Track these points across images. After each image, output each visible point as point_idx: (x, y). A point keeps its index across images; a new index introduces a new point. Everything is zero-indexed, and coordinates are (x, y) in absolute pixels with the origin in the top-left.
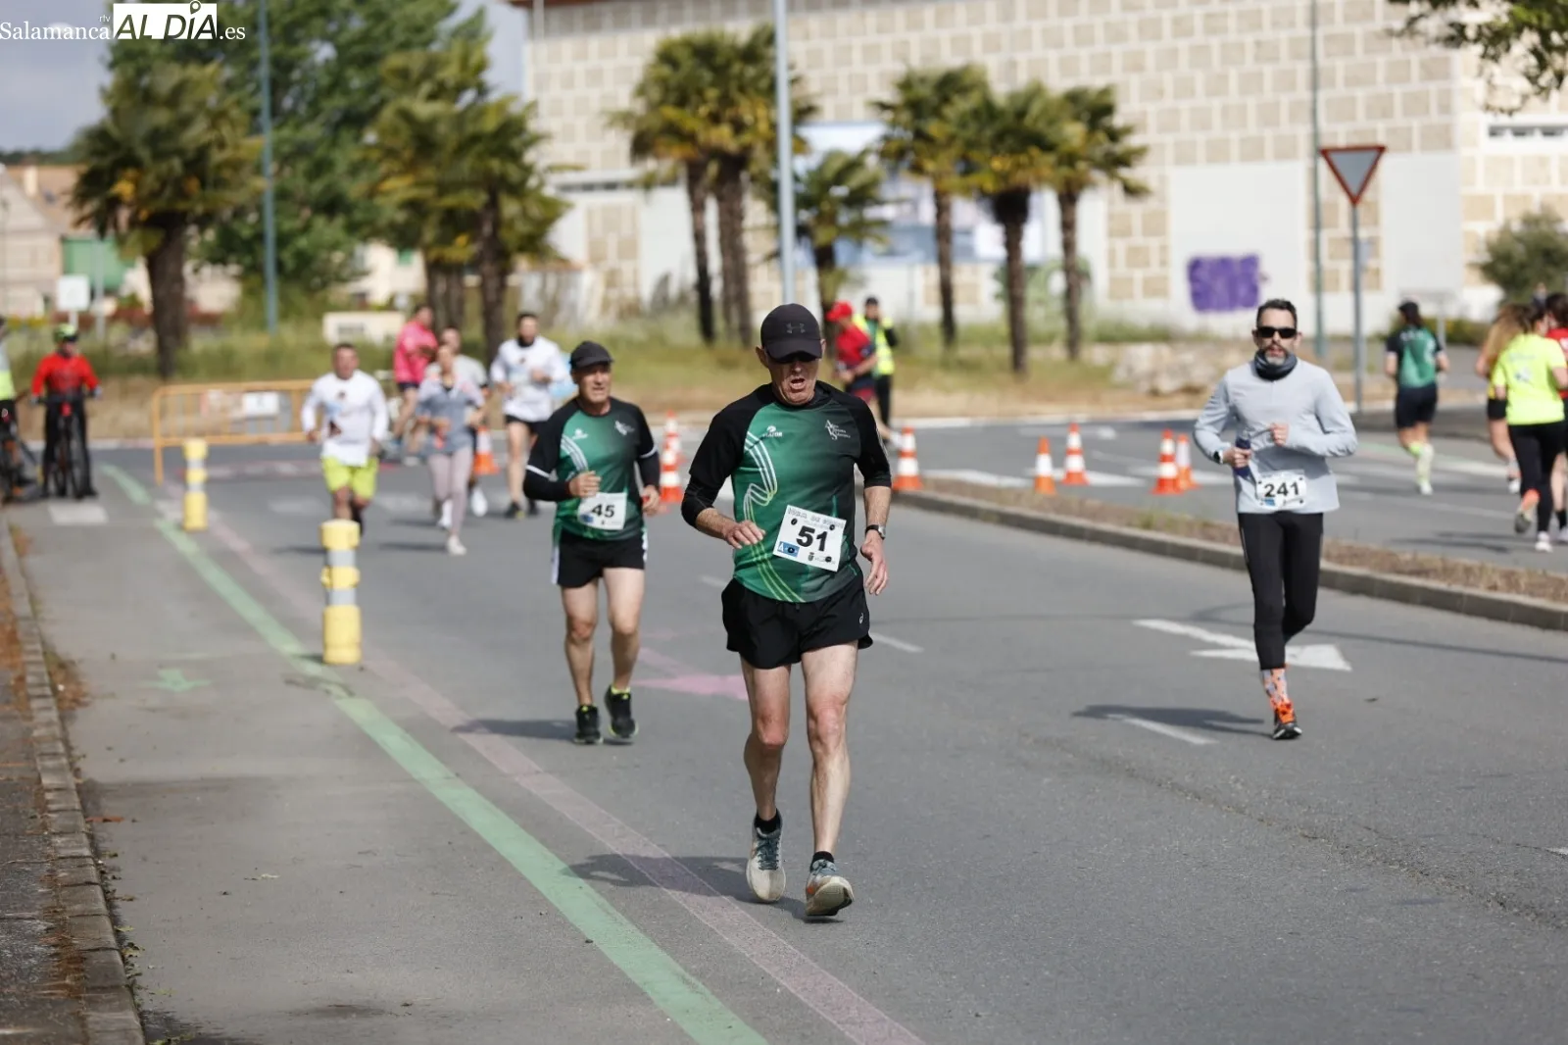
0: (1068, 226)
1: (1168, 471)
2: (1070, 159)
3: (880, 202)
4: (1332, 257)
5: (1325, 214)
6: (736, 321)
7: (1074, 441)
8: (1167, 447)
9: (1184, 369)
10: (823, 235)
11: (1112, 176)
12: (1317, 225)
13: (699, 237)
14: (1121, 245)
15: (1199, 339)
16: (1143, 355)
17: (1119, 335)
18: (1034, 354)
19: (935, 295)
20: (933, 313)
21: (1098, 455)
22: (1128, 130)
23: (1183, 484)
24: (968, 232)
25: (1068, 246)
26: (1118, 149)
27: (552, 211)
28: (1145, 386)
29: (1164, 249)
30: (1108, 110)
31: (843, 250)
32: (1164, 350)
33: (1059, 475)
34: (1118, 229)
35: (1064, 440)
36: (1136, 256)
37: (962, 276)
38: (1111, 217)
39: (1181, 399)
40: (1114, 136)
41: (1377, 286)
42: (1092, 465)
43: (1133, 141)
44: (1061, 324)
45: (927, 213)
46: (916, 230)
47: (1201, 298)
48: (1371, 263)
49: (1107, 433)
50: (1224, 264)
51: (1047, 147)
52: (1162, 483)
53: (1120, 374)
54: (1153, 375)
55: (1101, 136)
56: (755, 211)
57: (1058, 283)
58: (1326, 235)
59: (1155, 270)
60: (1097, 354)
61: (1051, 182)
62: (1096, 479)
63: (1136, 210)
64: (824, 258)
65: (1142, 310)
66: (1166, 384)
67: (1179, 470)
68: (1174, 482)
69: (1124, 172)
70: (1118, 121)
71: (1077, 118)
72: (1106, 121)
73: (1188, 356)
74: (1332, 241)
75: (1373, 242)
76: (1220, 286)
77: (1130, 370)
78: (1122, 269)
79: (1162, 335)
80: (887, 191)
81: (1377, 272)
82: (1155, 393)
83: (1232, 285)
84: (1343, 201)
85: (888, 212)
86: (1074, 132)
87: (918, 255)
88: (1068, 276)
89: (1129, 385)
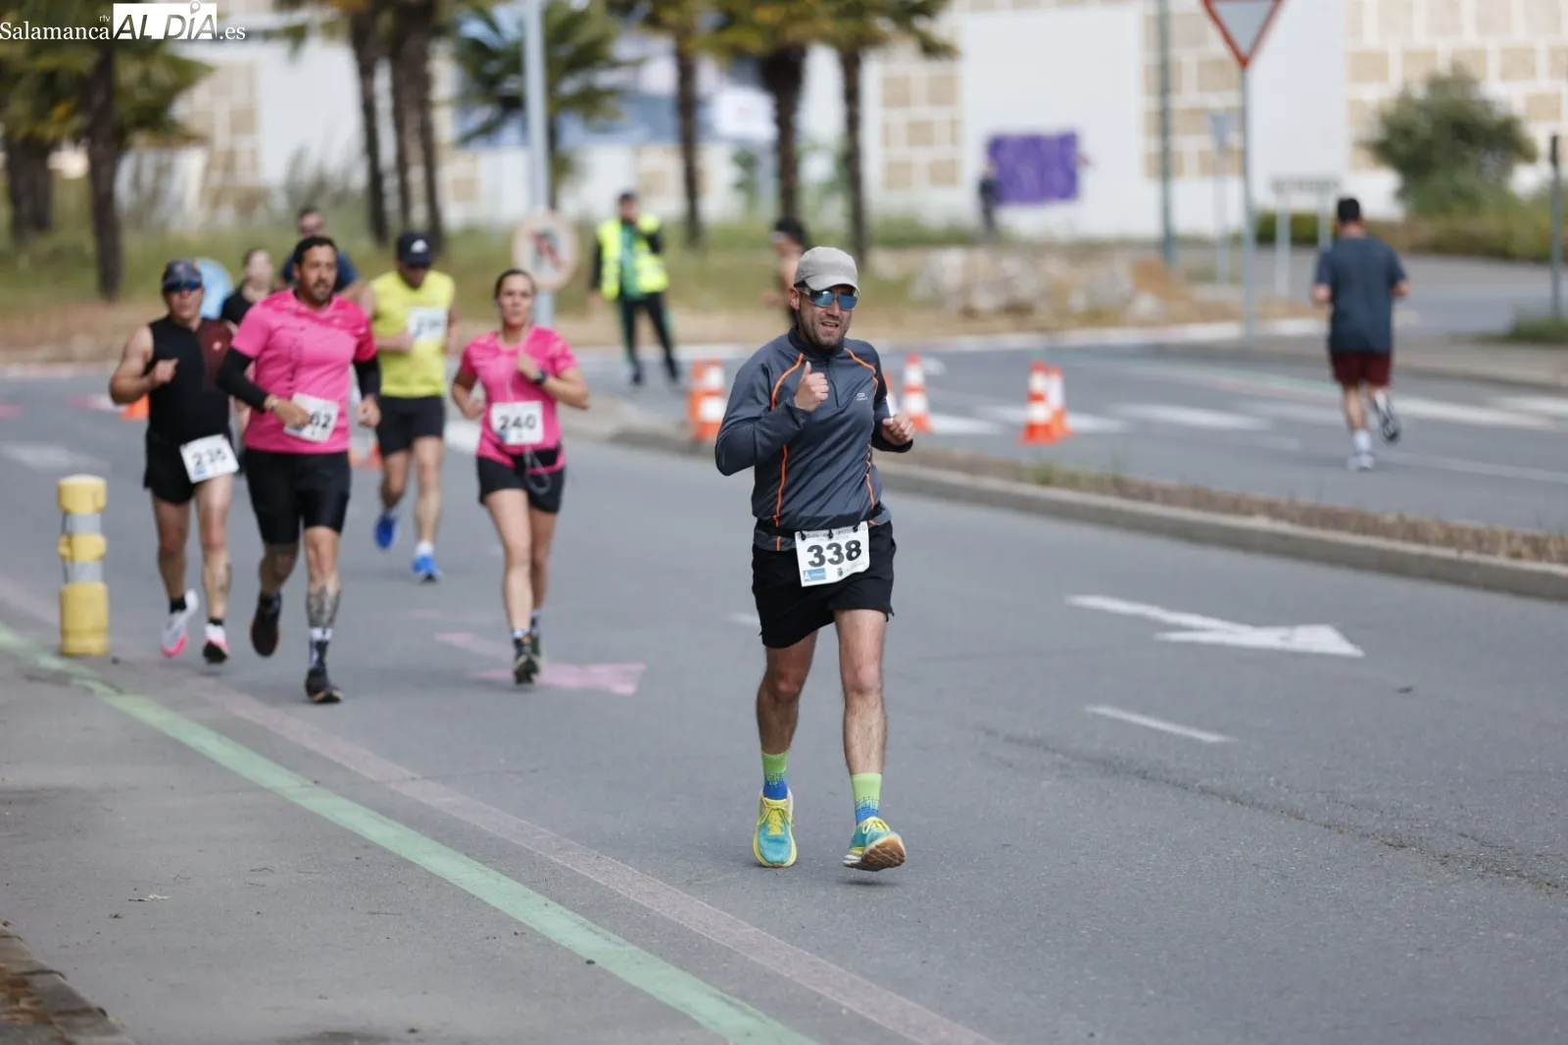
0: (852, 94)
1: (1038, 413)
2: (860, 11)
8: (1038, 382)
9: (1006, 282)
11: (908, 29)
12: (1163, 89)
13: (368, 108)
16: (951, 264)
23: (1057, 430)
25: (853, 120)
27: (185, 75)
28: (956, 304)
29: (954, 124)
32: (983, 257)
36: (919, 132)
39: (1004, 322)
52: (1032, 429)
53: (920, 290)
54: (966, 289)
60: (886, 264)
61: (833, 41)
66: (984, 301)
67: (1053, 413)
68: (1047, 428)
69: (923, 23)
73: (1011, 266)
74: (1188, 111)
77: (934, 284)
80: (618, 50)
82: (969, 313)
84: (1230, 61)
85: (619, 78)
88: (850, 161)
89: (935, 301)
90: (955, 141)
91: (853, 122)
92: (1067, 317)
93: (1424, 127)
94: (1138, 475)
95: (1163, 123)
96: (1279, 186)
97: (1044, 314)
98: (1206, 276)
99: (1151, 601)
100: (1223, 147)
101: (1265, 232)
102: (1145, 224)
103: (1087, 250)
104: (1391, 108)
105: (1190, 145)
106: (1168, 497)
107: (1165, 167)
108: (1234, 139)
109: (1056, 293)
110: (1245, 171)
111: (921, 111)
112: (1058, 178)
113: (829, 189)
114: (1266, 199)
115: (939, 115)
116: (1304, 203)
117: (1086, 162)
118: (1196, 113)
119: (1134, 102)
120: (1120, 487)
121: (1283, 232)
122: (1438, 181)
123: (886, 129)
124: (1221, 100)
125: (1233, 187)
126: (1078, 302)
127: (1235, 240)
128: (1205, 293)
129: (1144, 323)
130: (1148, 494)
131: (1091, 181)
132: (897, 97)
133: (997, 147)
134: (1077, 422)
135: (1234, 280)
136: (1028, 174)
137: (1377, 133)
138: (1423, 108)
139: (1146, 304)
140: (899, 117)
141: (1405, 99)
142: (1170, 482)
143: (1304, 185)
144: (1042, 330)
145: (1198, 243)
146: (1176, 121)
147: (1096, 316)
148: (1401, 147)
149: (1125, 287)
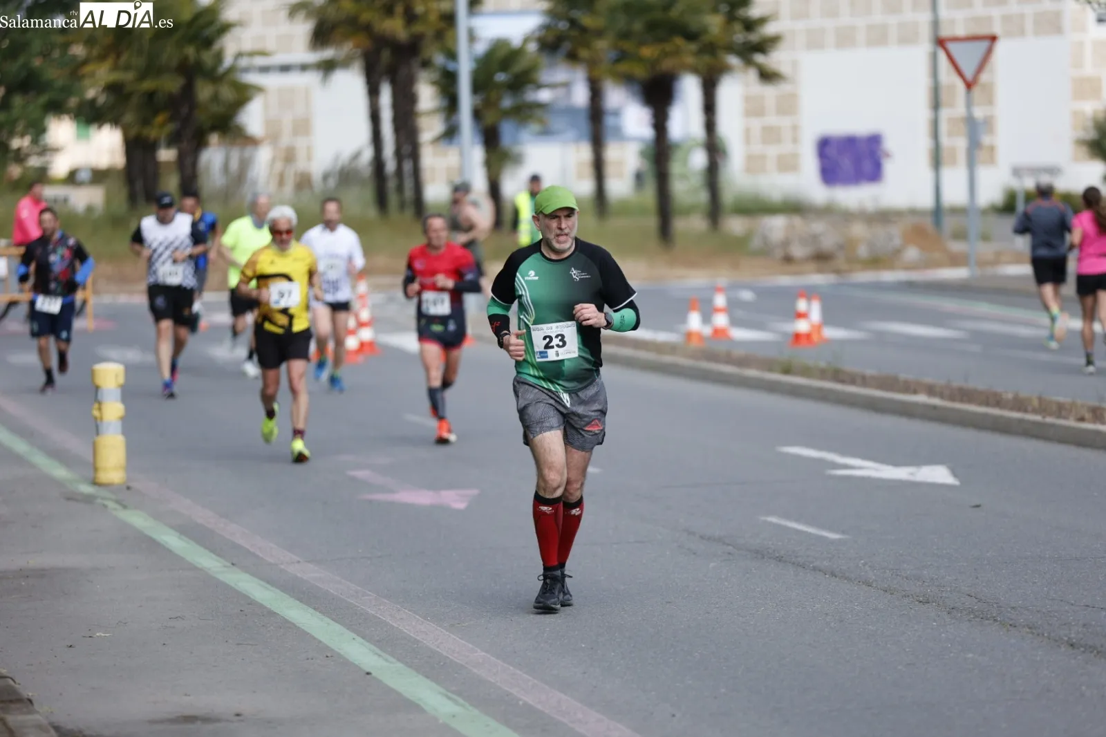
0: (709, 107)
1: (802, 326)
3: (539, 86)
4: (950, 134)
5: (944, 97)
6: (409, 193)
7: (720, 300)
8: (802, 305)
9: (815, 238)
10: (490, 118)
11: (750, 61)
12: (936, 105)
13: (375, 117)
14: (756, 124)
15: (827, 211)
16: (777, 225)
17: (756, 208)
18: (680, 225)
19: (588, 171)
20: (586, 187)
21: (740, 313)
22: (762, 21)
23: (815, 338)
24: (617, 113)
25: (710, 125)
26: (755, 37)
27: (244, 94)
28: (779, 253)
29: (795, 128)
31: (507, 130)
32: (797, 221)
33: (707, 331)
34: (753, 109)
35: (710, 301)
36: (770, 134)
37: (612, 152)
38: (747, 99)
39: (812, 265)
40: (750, 25)
41: (991, 160)
42: (735, 322)
43: (769, 30)
44: (703, 197)
45: (580, 96)
46: (571, 111)
47: (830, 174)
48: (986, 140)
49: (747, 295)
50: (850, 142)
51: (691, 36)
52: (797, 337)
53: (756, 243)
54: (786, 243)
55: (738, 26)
56: (427, 96)
57: (699, 159)
58: (945, 114)
59: (786, 148)
60: (735, 225)
61: (695, 70)
62: (739, 334)
63: (770, 92)
64: (490, 138)
65: (775, 185)
66: (798, 251)
67: (813, 326)
68: (808, 336)
69: (760, 59)
72: (742, 12)
73: (818, 227)
74: (950, 120)
75: (989, 123)
76: (846, 163)
77: (765, 239)
78: (757, 148)
79: (794, 208)
80: (545, 76)
81: (992, 149)
82: (788, 259)
83: (857, 162)
84: (960, 86)
85: (544, 95)
86: (714, 23)
87: (571, 134)
89: (765, 252)
91: (710, 127)
92: (855, 262)
95: (935, 129)
97: (840, 260)
101: (1008, 205)
102: (922, 198)
107: (937, 160)
109: (848, 246)
111: (772, 120)
112: (868, 166)
115: (784, 122)
117: (887, 155)
126: (863, 251)
128: (957, 247)
129: (909, 267)
131: (890, 168)
133: (824, 145)
137: (1092, 135)
139: (912, 253)
144: (837, 271)
145: (956, 212)
147: (876, 262)
149: (897, 242)
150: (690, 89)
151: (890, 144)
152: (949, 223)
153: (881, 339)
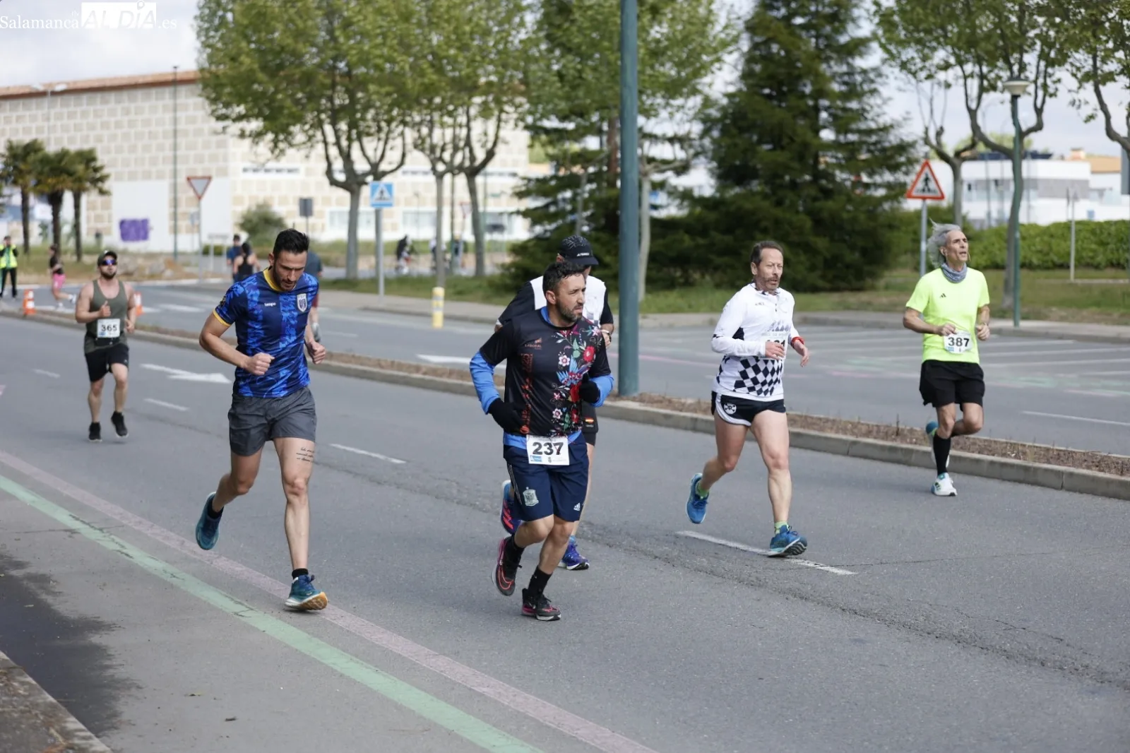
0: (77, 206)
2: (80, 180)
4: (182, 220)
5: (179, 203)
11: (95, 186)
12: (175, 206)
15: (128, 254)
19: (21, 234)
20: (20, 239)
22: (101, 168)
24: (34, 208)
26: (98, 175)
29: (110, 216)
30: (94, 159)
36: (99, 218)
37: (31, 226)
40: (96, 170)
43: (105, 171)
44: (73, 245)
45: (18, 200)
46: (13, 207)
47: (125, 236)
50: (134, 222)
51: (70, 174)
55: (91, 170)
61: (72, 189)
63: (103, 200)
69: (100, 184)
70: (98, 164)
71: (81, 163)
72: (93, 164)
74: (182, 213)
78: (93, 224)
83: (138, 231)
86: (80, 168)
88: (77, 227)
90: (110, 221)
91: (77, 215)
92: (143, 277)
93: (255, 220)
94: (163, 326)
95: (175, 217)
96: (210, 237)
97: (136, 276)
98: (187, 264)
99: (166, 366)
100: (193, 223)
101: (206, 251)
102: (168, 247)
103: (151, 256)
104: (245, 213)
105: (183, 224)
106: (173, 333)
107: (175, 230)
108: (196, 222)
109: (140, 269)
110: (199, 231)
111: (99, 212)
112: (142, 233)
113: (69, 236)
114: (206, 240)
115: (106, 213)
116: (218, 242)
117: (152, 229)
118: (185, 214)
119: (166, 210)
120: (157, 330)
121: (212, 252)
122: (259, 236)
123: (88, 218)
124: (193, 210)
125: (196, 237)
126: (147, 272)
127: (196, 253)
128: (187, 270)
129: (168, 279)
130: (166, 332)
131: (152, 234)
132: (92, 207)
133: (122, 223)
134: (145, 310)
135: (197, 265)
136: (133, 231)
137: (241, 221)
138: (255, 213)
139: (168, 273)
140: (92, 214)
141: (249, 211)
142: (172, 328)
143: (218, 236)
144: (135, 280)
145: (184, 254)
146: (179, 216)
147: (152, 276)
148: (249, 226)
149: (162, 267)
150: (68, 198)
151: (152, 223)
152: (181, 259)
153: (167, 312)
